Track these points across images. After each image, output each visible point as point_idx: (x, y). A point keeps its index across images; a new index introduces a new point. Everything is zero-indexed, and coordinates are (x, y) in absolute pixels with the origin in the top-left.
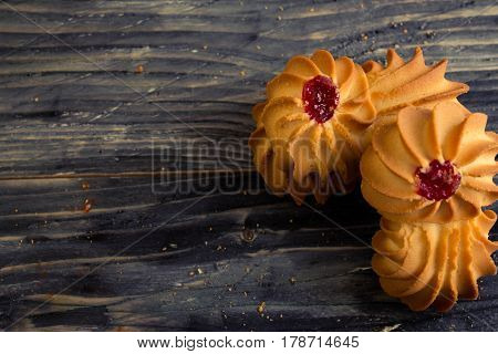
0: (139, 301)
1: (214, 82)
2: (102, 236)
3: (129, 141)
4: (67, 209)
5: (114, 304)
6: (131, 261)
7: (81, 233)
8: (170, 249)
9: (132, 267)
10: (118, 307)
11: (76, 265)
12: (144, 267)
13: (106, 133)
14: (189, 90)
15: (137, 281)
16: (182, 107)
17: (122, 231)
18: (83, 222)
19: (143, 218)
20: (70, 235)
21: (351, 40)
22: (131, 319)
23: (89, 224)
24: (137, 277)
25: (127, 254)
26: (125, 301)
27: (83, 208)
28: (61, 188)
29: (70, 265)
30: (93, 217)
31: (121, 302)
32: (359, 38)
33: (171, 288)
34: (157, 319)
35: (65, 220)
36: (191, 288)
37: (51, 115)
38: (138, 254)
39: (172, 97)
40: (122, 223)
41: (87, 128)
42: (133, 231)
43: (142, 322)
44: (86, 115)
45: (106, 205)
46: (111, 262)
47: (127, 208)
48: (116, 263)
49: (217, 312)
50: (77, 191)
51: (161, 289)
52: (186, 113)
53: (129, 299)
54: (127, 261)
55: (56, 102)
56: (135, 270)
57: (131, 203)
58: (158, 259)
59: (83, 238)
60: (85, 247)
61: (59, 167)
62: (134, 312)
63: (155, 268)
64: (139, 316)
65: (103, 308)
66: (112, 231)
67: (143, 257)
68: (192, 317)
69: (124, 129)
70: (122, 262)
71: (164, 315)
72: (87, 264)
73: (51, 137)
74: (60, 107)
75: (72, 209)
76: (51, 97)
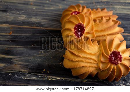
0: (22, 58)
1: (52, 8)
2: (14, 41)
3: (26, 19)
4: (4, 33)
5: (15, 58)
6: (22, 48)
7: (8, 39)
8: (34, 46)
9: (22, 49)
10: (16, 59)
11: (5, 47)
12: (25, 50)
13: (20, 16)
14: (45, 9)
15: (23, 53)
16: (42, 13)
17: (20, 40)
18: (9, 37)
19: (27, 37)
20: (4, 39)
21: (90, 3)
22: (19, 63)
23: (11, 37)
24: (23, 52)
25: (21, 46)
26: (18, 58)
27: (10, 33)
28: (4, 28)
29: (3, 47)
30: (12, 36)
31: (17, 58)
32: (93, 3)
33: (33, 56)
34: (27, 63)
35: (3, 36)
36: (39, 56)
37: (5, 11)
38: (24, 46)
39: (40, 10)
40: (21, 38)
41: (14, 15)
42: (24, 40)
43: (23, 64)
44: (15, 12)
45: (16, 33)
46: (16, 47)
47: (23, 34)
48: (17, 47)
49: (47, 63)
50: (9, 29)
51: (30, 56)
52: (43, 14)
53: (20, 57)
54: (21, 48)
55: (7, 8)
56: (23, 50)
57: (24, 33)
58: (30, 48)
59: (8, 41)
60: (8, 43)
61: (5, 23)
62: (20, 61)
63: (29, 50)
64: (22, 62)
65: (11, 59)
66: (17, 40)
67: (25, 47)
68: (39, 64)
69: (25, 16)
70: (19, 48)
71: (30, 63)
72: (8, 47)
73: (3, 16)
74: (8, 10)
75: (6, 33)
76: (6, 7)
